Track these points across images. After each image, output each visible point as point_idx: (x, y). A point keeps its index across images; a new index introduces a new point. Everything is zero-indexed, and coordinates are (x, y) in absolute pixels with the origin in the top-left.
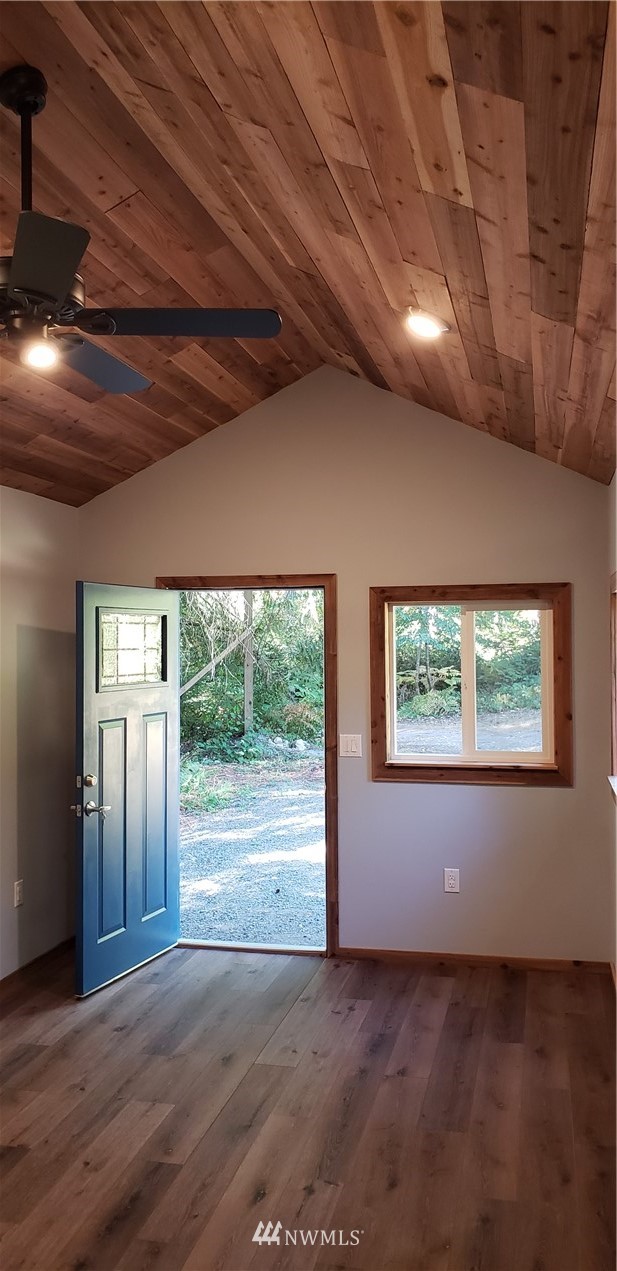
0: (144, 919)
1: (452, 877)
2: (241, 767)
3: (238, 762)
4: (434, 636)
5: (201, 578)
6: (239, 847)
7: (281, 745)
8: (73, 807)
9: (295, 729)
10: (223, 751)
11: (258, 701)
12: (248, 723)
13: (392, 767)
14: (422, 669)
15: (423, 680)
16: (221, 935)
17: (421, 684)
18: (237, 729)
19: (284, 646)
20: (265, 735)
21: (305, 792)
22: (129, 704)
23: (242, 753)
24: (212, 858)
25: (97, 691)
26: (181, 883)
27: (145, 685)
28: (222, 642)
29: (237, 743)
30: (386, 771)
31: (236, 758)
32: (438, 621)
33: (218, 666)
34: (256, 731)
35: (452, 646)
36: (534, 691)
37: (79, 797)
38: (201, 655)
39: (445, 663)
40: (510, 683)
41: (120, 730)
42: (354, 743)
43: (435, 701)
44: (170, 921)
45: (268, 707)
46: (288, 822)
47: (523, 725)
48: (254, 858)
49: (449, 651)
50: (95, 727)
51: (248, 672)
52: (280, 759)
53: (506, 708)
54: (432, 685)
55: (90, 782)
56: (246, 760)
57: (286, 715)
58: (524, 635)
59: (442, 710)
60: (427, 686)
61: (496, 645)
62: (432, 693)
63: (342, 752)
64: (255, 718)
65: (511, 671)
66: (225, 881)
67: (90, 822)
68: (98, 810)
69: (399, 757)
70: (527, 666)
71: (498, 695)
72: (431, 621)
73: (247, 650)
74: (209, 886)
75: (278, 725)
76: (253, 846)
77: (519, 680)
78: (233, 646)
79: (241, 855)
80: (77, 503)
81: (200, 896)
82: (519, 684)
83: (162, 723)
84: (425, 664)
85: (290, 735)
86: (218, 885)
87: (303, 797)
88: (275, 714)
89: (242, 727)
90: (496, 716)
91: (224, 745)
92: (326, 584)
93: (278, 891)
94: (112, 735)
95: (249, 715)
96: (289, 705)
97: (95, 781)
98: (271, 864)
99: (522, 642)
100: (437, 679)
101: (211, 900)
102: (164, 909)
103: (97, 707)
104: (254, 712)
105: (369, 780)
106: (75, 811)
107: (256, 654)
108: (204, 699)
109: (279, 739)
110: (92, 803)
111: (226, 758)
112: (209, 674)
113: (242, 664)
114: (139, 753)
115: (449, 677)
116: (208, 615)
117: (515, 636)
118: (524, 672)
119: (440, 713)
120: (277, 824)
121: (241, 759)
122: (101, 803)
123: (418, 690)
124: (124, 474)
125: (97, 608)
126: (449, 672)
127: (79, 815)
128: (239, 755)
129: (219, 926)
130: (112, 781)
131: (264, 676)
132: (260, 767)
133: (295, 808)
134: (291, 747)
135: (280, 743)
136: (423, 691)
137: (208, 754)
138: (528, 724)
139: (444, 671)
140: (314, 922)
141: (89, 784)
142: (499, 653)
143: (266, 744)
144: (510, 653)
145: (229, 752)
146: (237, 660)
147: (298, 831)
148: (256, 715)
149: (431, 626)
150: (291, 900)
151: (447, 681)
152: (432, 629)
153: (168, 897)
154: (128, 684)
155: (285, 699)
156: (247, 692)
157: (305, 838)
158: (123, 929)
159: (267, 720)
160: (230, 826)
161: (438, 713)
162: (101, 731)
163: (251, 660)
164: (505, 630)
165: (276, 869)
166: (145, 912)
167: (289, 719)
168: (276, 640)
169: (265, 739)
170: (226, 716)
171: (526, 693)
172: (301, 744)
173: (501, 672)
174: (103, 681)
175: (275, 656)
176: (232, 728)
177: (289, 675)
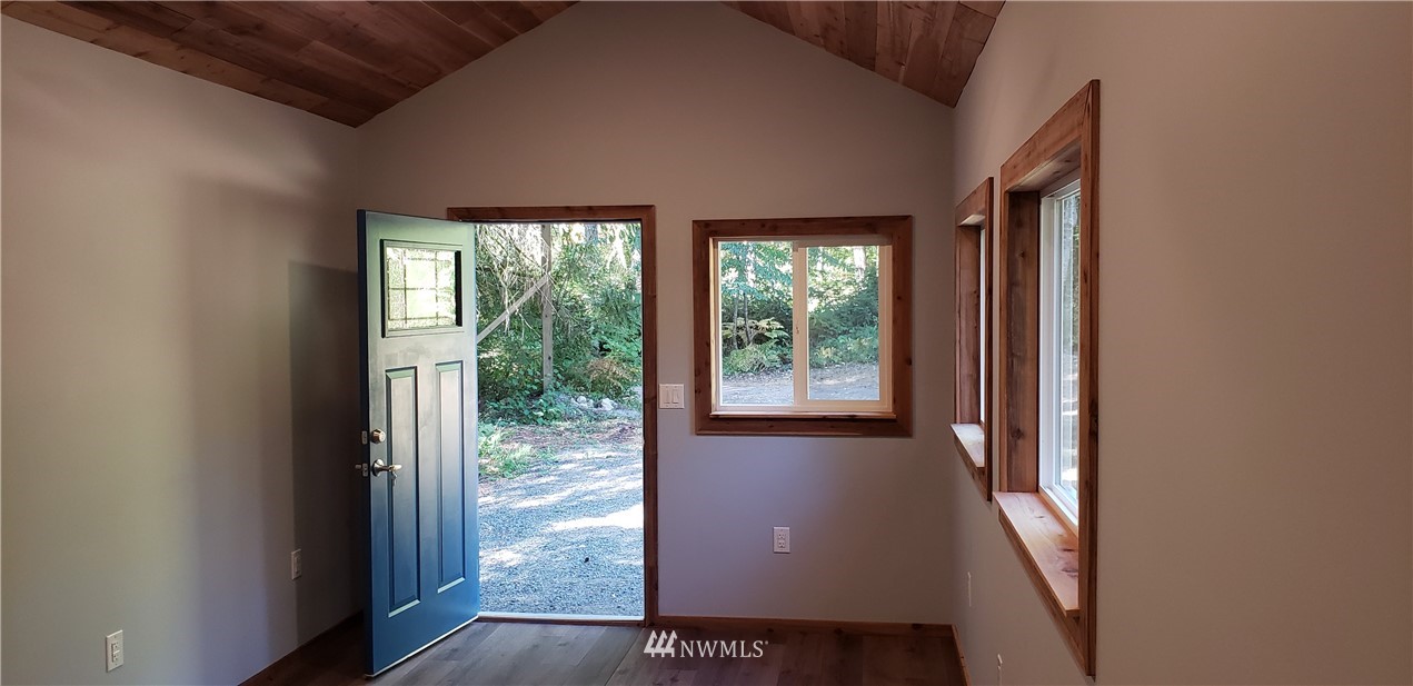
0: (439, 591)
1: (782, 536)
2: (540, 429)
3: (537, 424)
4: (752, 284)
5: (500, 209)
6: (542, 514)
7: (585, 405)
8: (358, 466)
9: (602, 387)
10: (519, 412)
11: (559, 356)
12: (548, 380)
13: (717, 418)
14: (740, 321)
15: (741, 333)
16: (524, 607)
17: (738, 337)
18: (535, 387)
19: (585, 296)
20: (567, 394)
21: (613, 454)
22: (419, 351)
23: (542, 414)
24: (514, 526)
25: (383, 336)
26: (481, 554)
27: (437, 330)
28: (517, 290)
29: (536, 403)
30: (711, 423)
31: (534, 420)
32: (757, 269)
33: (513, 316)
34: (557, 389)
35: (772, 297)
36: (861, 344)
37: (365, 455)
38: (491, 305)
39: (765, 314)
40: (835, 336)
41: (410, 380)
42: (675, 395)
43: (754, 356)
44: (470, 593)
45: (570, 362)
46: (596, 486)
47: (848, 380)
48: (560, 526)
49: (769, 302)
50: (381, 376)
51: (547, 323)
52: (585, 419)
53: (830, 362)
54: (751, 339)
55: (378, 438)
56: (545, 422)
57: (591, 372)
58: (849, 283)
59: (761, 366)
60: (745, 340)
61: (820, 295)
62: (750, 347)
63: (662, 404)
64: (555, 375)
65: (836, 322)
66: (527, 550)
67: (378, 483)
68: (388, 469)
69: (725, 408)
70: (855, 316)
71: (822, 348)
72: (750, 268)
73: (546, 298)
74: (509, 556)
75: (580, 384)
76: (557, 512)
77: (845, 333)
78: (530, 293)
79: (544, 523)
80: (354, 123)
81: (499, 567)
82: (845, 337)
83: (458, 373)
84: (743, 316)
85: (595, 394)
86: (519, 555)
87: (612, 460)
88: (578, 371)
89: (541, 385)
90: (819, 372)
91: (521, 405)
92: (644, 217)
93: (587, 560)
94: (402, 386)
95: (549, 373)
96: (594, 361)
97: (382, 436)
98: (578, 531)
99: (848, 291)
100: (756, 332)
101: (512, 571)
102: (462, 579)
103: (383, 354)
104: (555, 367)
105: (691, 434)
106: (361, 470)
107: (556, 303)
108: (495, 355)
109: (583, 398)
110: (380, 462)
111: (522, 419)
112: (501, 326)
113: (539, 316)
114: (432, 407)
115: (770, 330)
116: (500, 259)
117: (840, 285)
118: (850, 323)
119: (759, 368)
120: (584, 488)
121: (540, 420)
122: (390, 461)
123: (735, 344)
124: (410, 90)
125: (382, 241)
126: (769, 324)
127: (365, 474)
128: (537, 417)
129: (522, 598)
130: (402, 438)
131: (564, 329)
132: (562, 429)
133: (603, 472)
134: (597, 406)
135: (584, 402)
136: (741, 345)
137: (502, 414)
138: (853, 379)
139: (763, 323)
140: (628, 591)
141: (376, 440)
142: (823, 304)
143: (568, 403)
144: (835, 303)
145: (526, 412)
146: (534, 310)
147: (606, 495)
148: (556, 371)
149: (749, 273)
150: (602, 569)
151: (767, 334)
152: (751, 276)
153: (467, 566)
154: (418, 328)
155: (588, 355)
156: (545, 348)
157: (618, 503)
158: (417, 602)
159: (568, 378)
160: (531, 492)
161: (758, 369)
162: (389, 381)
163: (550, 310)
164: (829, 279)
165: (583, 537)
166: (442, 582)
167: (594, 376)
168: (577, 290)
169: (566, 398)
170: (522, 373)
171: (852, 346)
172: (607, 403)
173: (825, 324)
174: (389, 325)
175: (577, 307)
176: (529, 386)
177: (592, 328)
